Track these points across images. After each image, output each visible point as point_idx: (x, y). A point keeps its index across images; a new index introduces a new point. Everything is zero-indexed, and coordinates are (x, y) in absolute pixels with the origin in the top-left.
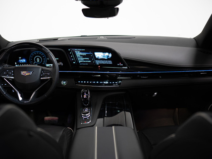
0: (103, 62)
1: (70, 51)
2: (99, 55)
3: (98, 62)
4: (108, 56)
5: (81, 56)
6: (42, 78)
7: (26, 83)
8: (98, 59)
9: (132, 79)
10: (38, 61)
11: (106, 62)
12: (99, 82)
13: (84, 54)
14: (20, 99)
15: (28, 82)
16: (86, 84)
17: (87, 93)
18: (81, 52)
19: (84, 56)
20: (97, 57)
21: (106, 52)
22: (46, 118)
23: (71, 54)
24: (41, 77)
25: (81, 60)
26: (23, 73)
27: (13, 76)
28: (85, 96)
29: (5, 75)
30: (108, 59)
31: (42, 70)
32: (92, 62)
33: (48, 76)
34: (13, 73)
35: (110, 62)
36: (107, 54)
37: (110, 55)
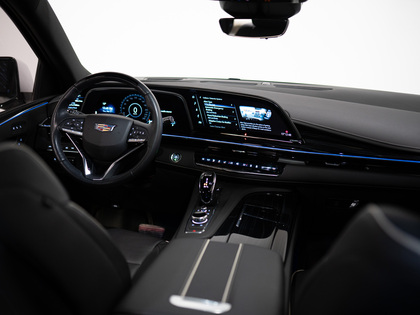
0: (254, 127)
1: (195, 100)
2: (247, 111)
3: (244, 126)
4: (265, 116)
5: (214, 110)
6: (130, 140)
7: (102, 144)
8: (244, 120)
9: (307, 165)
10: (135, 112)
11: (260, 127)
12: (241, 163)
13: (220, 107)
14: (88, 172)
15: (104, 143)
16: (216, 164)
17: (211, 180)
18: (214, 102)
19: (219, 112)
20: (243, 115)
21: (261, 108)
22: (143, 226)
23: (196, 106)
24: (129, 137)
25: (213, 118)
26: (99, 126)
27: (81, 131)
28: (206, 185)
29: (68, 127)
30: (265, 122)
31: (133, 125)
32: (233, 124)
33: (141, 137)
34: (83, 125)
35: (268, 128)
36: (263, 111)
37: (269, 114)
